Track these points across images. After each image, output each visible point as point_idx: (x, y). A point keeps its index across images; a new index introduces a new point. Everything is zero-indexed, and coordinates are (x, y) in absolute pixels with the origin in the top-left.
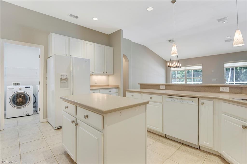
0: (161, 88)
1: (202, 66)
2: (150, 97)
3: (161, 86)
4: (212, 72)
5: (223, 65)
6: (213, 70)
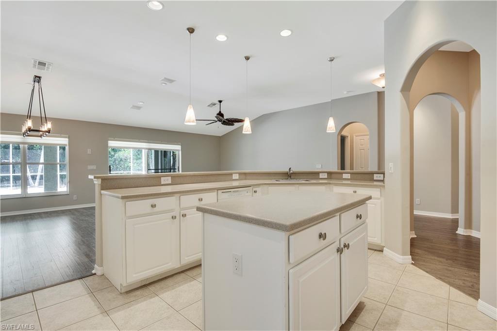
0: (162, 183)
1: (67, 139)
2: (199, 199)
3: (162, 178)
4: (88, 153)
5: (107, 142)
6: (90, 150)
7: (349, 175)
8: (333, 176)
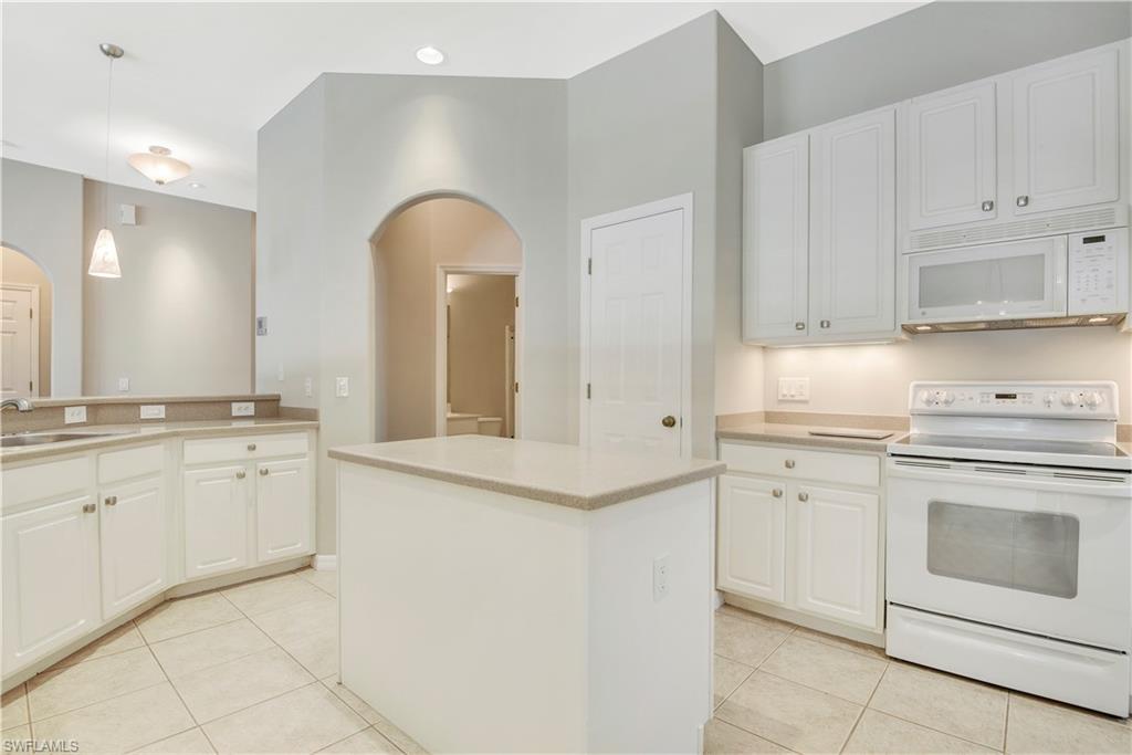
7: (163, 407)
8: (103, 413)
